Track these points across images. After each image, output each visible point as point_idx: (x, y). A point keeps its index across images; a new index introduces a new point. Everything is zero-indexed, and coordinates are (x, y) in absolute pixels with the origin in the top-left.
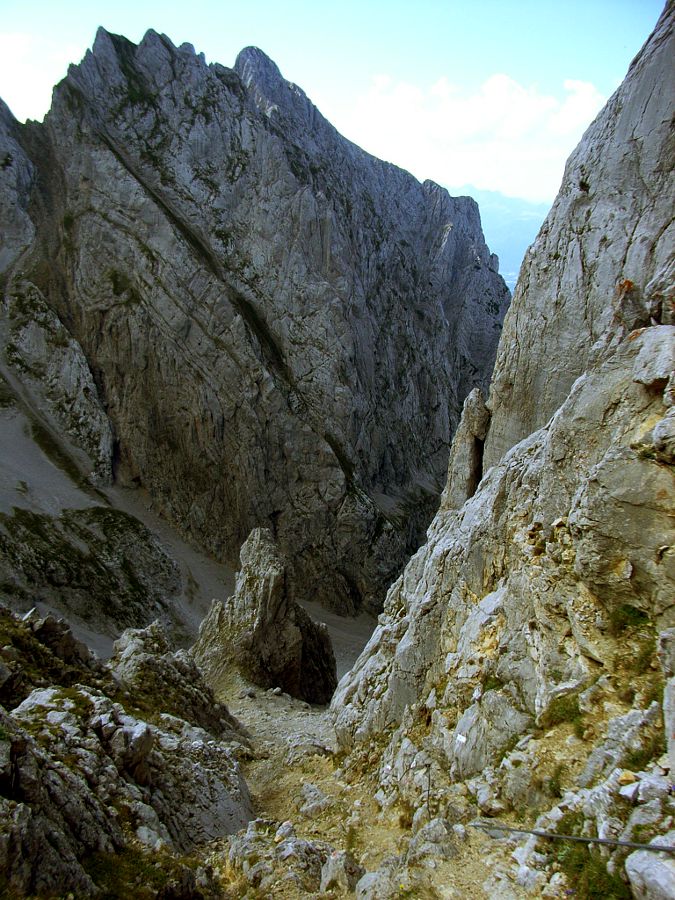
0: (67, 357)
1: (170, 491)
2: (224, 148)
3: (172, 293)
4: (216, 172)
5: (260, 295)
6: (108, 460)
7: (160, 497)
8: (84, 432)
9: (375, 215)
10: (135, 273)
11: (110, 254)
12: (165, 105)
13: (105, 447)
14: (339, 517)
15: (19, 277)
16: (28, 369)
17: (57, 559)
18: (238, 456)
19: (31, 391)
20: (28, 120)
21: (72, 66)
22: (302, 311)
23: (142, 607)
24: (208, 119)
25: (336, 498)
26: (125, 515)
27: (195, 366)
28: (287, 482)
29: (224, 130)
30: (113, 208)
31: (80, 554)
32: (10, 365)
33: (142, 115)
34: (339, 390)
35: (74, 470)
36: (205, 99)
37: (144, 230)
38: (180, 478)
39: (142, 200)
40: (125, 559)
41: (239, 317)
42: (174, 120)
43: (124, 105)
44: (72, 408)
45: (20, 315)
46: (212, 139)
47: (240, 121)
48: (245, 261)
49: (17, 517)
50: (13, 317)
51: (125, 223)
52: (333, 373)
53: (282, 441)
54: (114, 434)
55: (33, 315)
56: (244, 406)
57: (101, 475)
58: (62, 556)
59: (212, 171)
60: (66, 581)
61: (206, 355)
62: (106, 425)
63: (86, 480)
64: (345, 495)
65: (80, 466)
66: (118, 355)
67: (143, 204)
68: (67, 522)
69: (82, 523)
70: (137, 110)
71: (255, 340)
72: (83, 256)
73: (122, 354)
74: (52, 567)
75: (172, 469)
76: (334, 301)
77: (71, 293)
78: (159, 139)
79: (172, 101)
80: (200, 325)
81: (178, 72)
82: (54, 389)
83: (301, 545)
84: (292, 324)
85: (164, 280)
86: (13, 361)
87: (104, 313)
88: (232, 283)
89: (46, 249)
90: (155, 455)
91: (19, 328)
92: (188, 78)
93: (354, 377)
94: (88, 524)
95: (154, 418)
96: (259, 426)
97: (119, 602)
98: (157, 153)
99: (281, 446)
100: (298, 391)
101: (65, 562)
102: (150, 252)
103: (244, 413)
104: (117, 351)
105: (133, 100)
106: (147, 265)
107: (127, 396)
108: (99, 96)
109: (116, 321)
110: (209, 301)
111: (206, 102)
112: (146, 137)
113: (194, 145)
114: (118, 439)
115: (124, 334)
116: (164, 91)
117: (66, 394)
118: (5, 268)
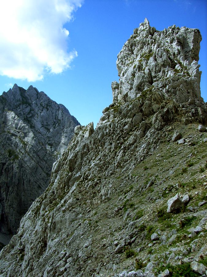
2: (53, 118)
3: (31, 155)
4: (49, 125)
10: (18, 150)
11: (9, 144)
12: (34, 106)
21: (4, 92)
24: (48, 109)
29: (53, 113)
30: (12, 129)
33: (26, 108)
36: (47, 104)
37: (23, 135)
39: (23, 125)
42: (36, 110)
43: (20, 104)
46: (49, 116)
47: (58, 111)
48: (58, 153)
51: (16, 134)
54: (2, 211)
59: (48, 125)
61: (43, 179)
66: (7, 179)
70: (24, 106)
73: (9, 179)
78: (31, 115)
79: (36, 105)
80: (41, 168)
81: (39, 97)
85: (28, 151)
87: (4, 164)
88: (53, 160)
92: (42, 99)
95: (20, 204)
98: (29, 119)
102: (24, 142)
104: (7, 178)
105: (23, 103)
106: (22, 147)
107: (9, 195)
108: (12, 101)
109: (8, 166)
110: (45, 159)
111: (47, 105)
112: (26, 114)
113: (42, 117)
114: (3, 213)
115: (11, 171)
116: (34, 102)
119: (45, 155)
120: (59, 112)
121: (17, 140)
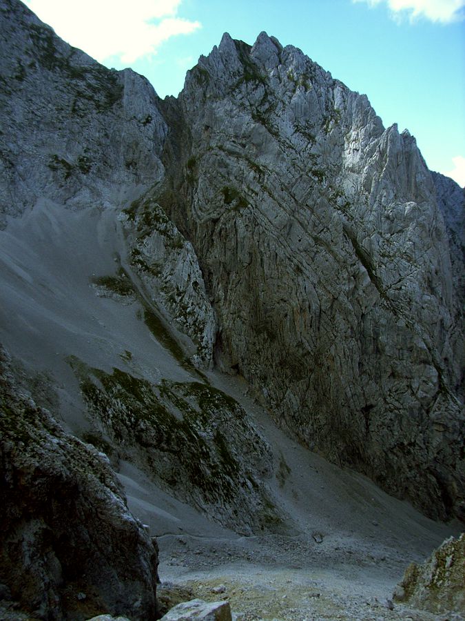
0: (181, 256)
1: (266, 378)
2: (320, 110)
3: (276, 196)
4: (313, 127)
5: (351, 218)
6: (210, 346)
7: (257, 384)
8: (190, 320)
10: (244, 187)
11: (223, 177)
12: (272, 84)
13: (208, 335)
14: (432, 415)
15: (149, 202)
16: (147, 268)
17: (148, 419)
18: (334, 346)
19: (148, 286)
20: (167, 97)
21: (202, 57)
22: (390, 229)
23: (231, 481)
24: (307, 88)
25: (429, 396)
26: (222, 393)
27: (295, 261)
28: (380, 377)
29: (320, 96)
30: (228, 140)
31: (173, 419)
32: (132, 265)
33: (254, 89)
34: (427, 298)
35: (177, 351)
36: (304, 75)
37: (254, 151)
38: (276, 365)
40: (218, 433)
42: (279, 92)
43: (240, 83)
44: (181, 300)
45: (145, 228)
46: (310, 103)
48: (338, 192)
49: (115, 376)
50: (139, 230)
51: (237, 150)
52: (420, 283)
53: (377, 334)
54: (218, 325)
55: (156, 226)
56: (341, 298)
57: (203, 359)
58: (154, 418)
59: (309, 126)
60: (155, 442)
61: (306, 251)
62: (211, 314)
63: (189, 361)
64: (438, 393)
65: (184, 349)
66: (225, 255)
67: (254, 128)
68: (164, 390)
69: (180, 394)
70: (251, 85)
72: (201, 183)
73: (229, 253)
74: (142, 426)
75: (270, 357)
76: (421, 219)
77: (189, 214)
78: (267, 106)
79: (278, 80)
80: (301, 224)
81: (283, 59)
82: (168, 285)
83: (392, 442)
84: (381, 240)
85: (269, 185)
86: (136, 262)
87: (215, 221)
89: (173, 183)
90: (254, 344)
91: (143, 237)
92: (291, 62)
93: (440, 290)
94: (185, 395)
95: (255, 309)
96: (355, 318)
97: (208, 472)
98: (265, 116)
99: (376, 339)
101: (156, 423)
102: (258, 167)
103: (341, 304)
104: (225, 252)
105: (247, 78)
106: (255, 177)
107: (231, 290)
108: (222, 77)
109: (225, 224)
110: (310, 203)
111: (305, 77)
112: (257, 105)
113: (295, 108)
114: (221, 329)
115: (232, 235)
116: (272, 74)
117: (178, 289)
118: (138, 197)
119: (310, 194)
120: (336, 91)
121: (242, 165)
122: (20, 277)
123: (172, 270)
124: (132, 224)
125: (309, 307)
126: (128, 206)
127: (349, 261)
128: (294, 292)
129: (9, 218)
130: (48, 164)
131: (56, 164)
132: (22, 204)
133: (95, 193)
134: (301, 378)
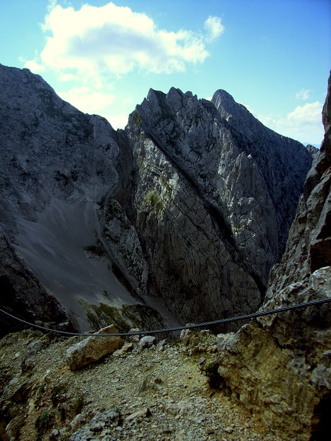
0: (129, 234)
1: (174, 298)
2: (205, 137)
3: (177, 205)
4: (201, 148)
5: (221, 204)
6: (145, 282)
7: (169, 301)
8: (135, 269)
9: (281, 163)
10: (161, 196)
11: (150, 187)
12: (178, 119)
13: (144, 276)
15: (110, 198)
16: (112, 239)
17: (118, 329)
18: (207, 283)
19: (113, 249)
20: (118, 129)
21: (138, 105)
22: (240, 212)
24: (197, 124)
25: (256, 305)
26: (151, 309)
27: (187, 239)
28: (231, 296)
29: (205, 128)
30: (153, 166)
31: (128, 327)
32: (104, 237)
33: (168, 124)
34: (259, 250)
35: (129, 286)
36: (196, 115)
37: (166, 176)
38: (179, 292)
39: (165, 162)
41: (209, 216)
42: (182, 125)
43: (160, 120)
44: (130, 258)
45: (110, 215)
46: (199, 133)
47: (212, 124)
48: (214, 188)
49: (101, 307)
50: (107, 215)
51: (158, 173)
52: (256, 242)
53: (229, 275)
54: (149, 270)
55: (115, 215)
56: (210, 259)
57: (142, 289)
58: (120, 327)
59: (199, 147)
61: (193, 234)
62: (145, 266)
63: (135, 291)
65: (132, 284)
67: (166, 164)
68: (124, 311)
69: (131, 312)
70: (165, 122)
71: (217, 226)
73: (154, 233)
75: (175, 287)
76: (256, 207)
77: (133, 204)
78: (175, 134)
79: (181, 117)
80: (191, 220)
81: (184, 104)
82: (123, 249)
84: (236, 218)
86: (105, 235)
87: (147, 214)
88: (207, 199)
89: (123, 185)
90: (168, 281)
91: (109, 221)
92: (189, 106)
93: (267, 245)
94: (134, 312)
95: (168, 263)
96: (218, 268)
98: (174, 141)
99: (228, 279)
100: (238, 251)
102: (168, 186)
103: (210, 261)
104: (152, 232)
105: (163, 118)
106: (166, 192)
107: (155, 252)
108: (149, 117)
109: (152, 217)
110: (195, 208)
111: (197, 117)
112: (169, 134)
113: (191, 136)
114: (151, 273)
115: (155, 224)
116: (178, 113)
117: (128, 251)
118: (105, 194)
119: (195, 203)
121: (160, 182)
122: (49, 253)
123: (125, 240)
124: (103, 212)
125: (195, 263)
126: (99, 200)
127: (215, 239)
128: (187, 255)
129: (37, 213)
130: (54, 177)
131: (59, 176)
132: (43, 204)
133: (81, 192)
134: (191, 298)
